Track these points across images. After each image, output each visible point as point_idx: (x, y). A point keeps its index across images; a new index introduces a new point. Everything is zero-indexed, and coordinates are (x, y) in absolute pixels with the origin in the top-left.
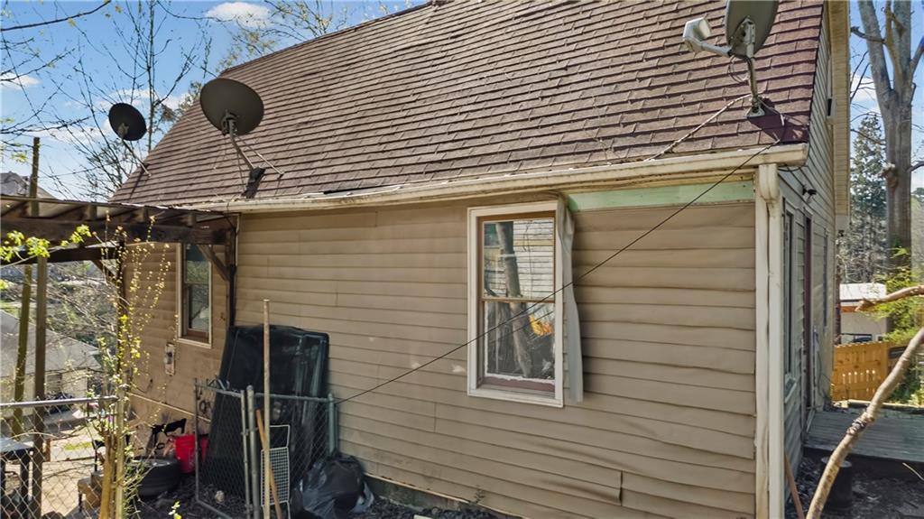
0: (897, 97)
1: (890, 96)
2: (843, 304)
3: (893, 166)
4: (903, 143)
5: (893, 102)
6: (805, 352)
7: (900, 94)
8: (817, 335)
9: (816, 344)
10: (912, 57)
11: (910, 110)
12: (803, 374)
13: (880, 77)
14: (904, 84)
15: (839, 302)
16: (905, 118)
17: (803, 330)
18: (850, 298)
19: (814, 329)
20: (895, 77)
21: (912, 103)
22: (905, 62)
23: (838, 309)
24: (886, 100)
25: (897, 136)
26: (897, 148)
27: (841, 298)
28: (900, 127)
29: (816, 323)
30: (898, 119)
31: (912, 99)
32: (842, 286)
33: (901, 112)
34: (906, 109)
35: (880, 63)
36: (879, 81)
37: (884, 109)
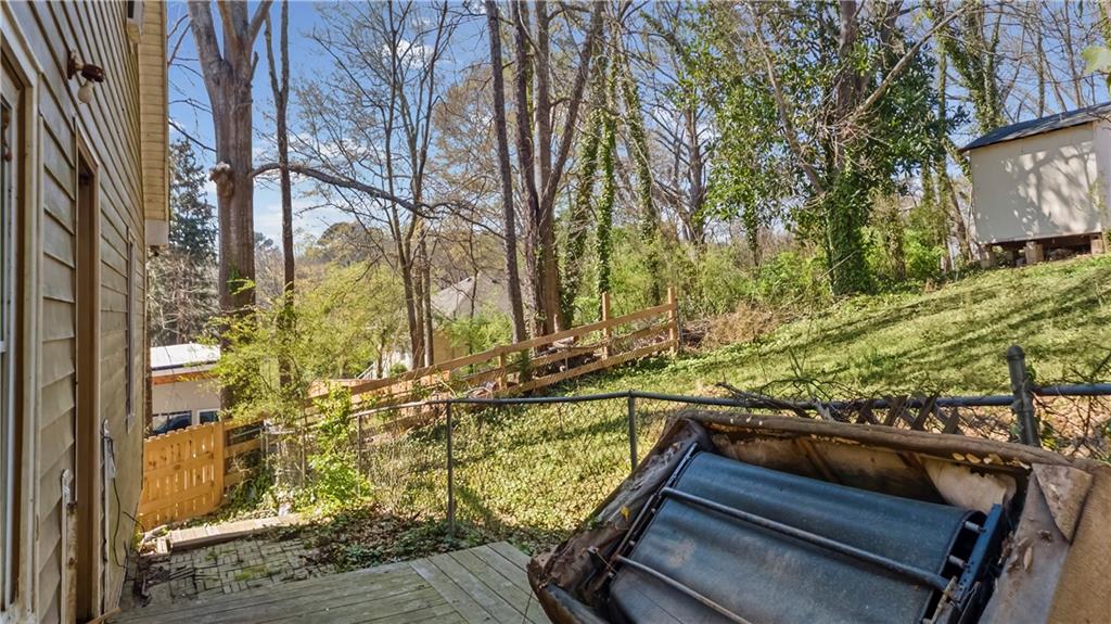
0: (230, 71)
1: (220, 65)
2: (154, 374)
3: (228, 166)
4: (241, 136)
5: (224, 76)
6: (71, 507)
7: (234, 68)
8: (111, 441)
9: (109, 462)
10: (250, 21)
11: (249, 91)
12: (68, 574)
13: (205, 37)
14: (240, 53)
15: (150, 370)
16: (242, 101)
17: (69, 441)
18: (169, 364)
19: (103, 425)
20: (225, 43)
21: (252, 83)
22: (240, 24)
23: (148, 383)
24: (215, 72)
25: (232, 126)
26: (232, 142)
27: (153, 365)
28: (236, 113)
29: (109, 414)
30: (232, 102)
31: (251, 78)
32: (152, 349)
33: (236, 92)
34: (243, 88)
35: (205, 17)
36: (204, 43)
37: (213, 85)
